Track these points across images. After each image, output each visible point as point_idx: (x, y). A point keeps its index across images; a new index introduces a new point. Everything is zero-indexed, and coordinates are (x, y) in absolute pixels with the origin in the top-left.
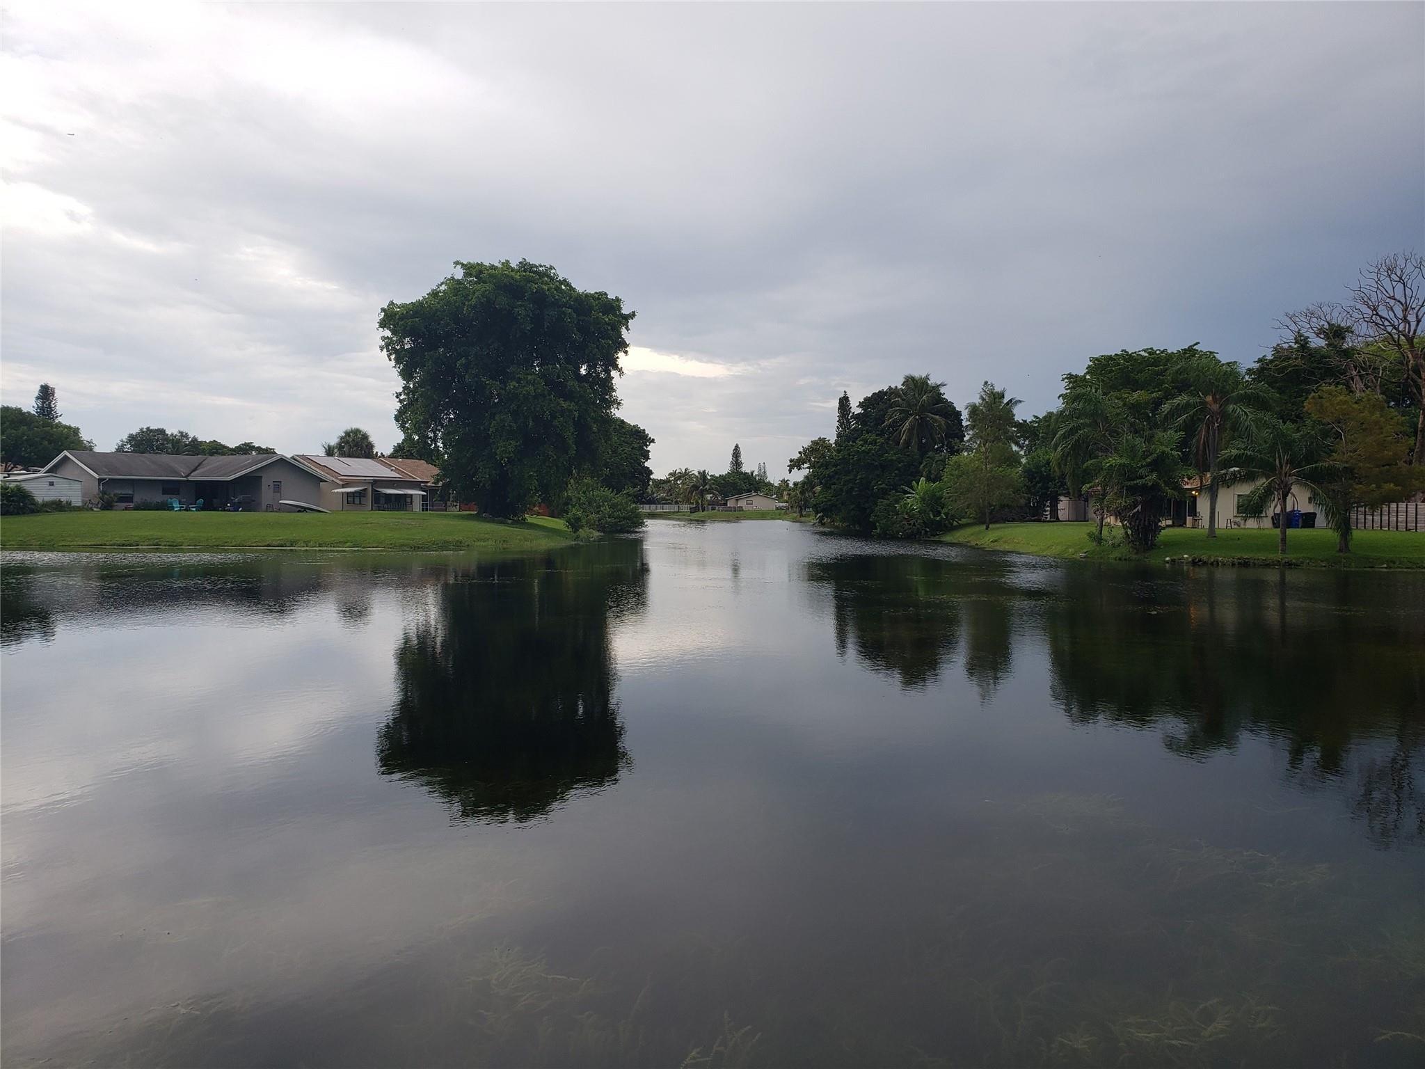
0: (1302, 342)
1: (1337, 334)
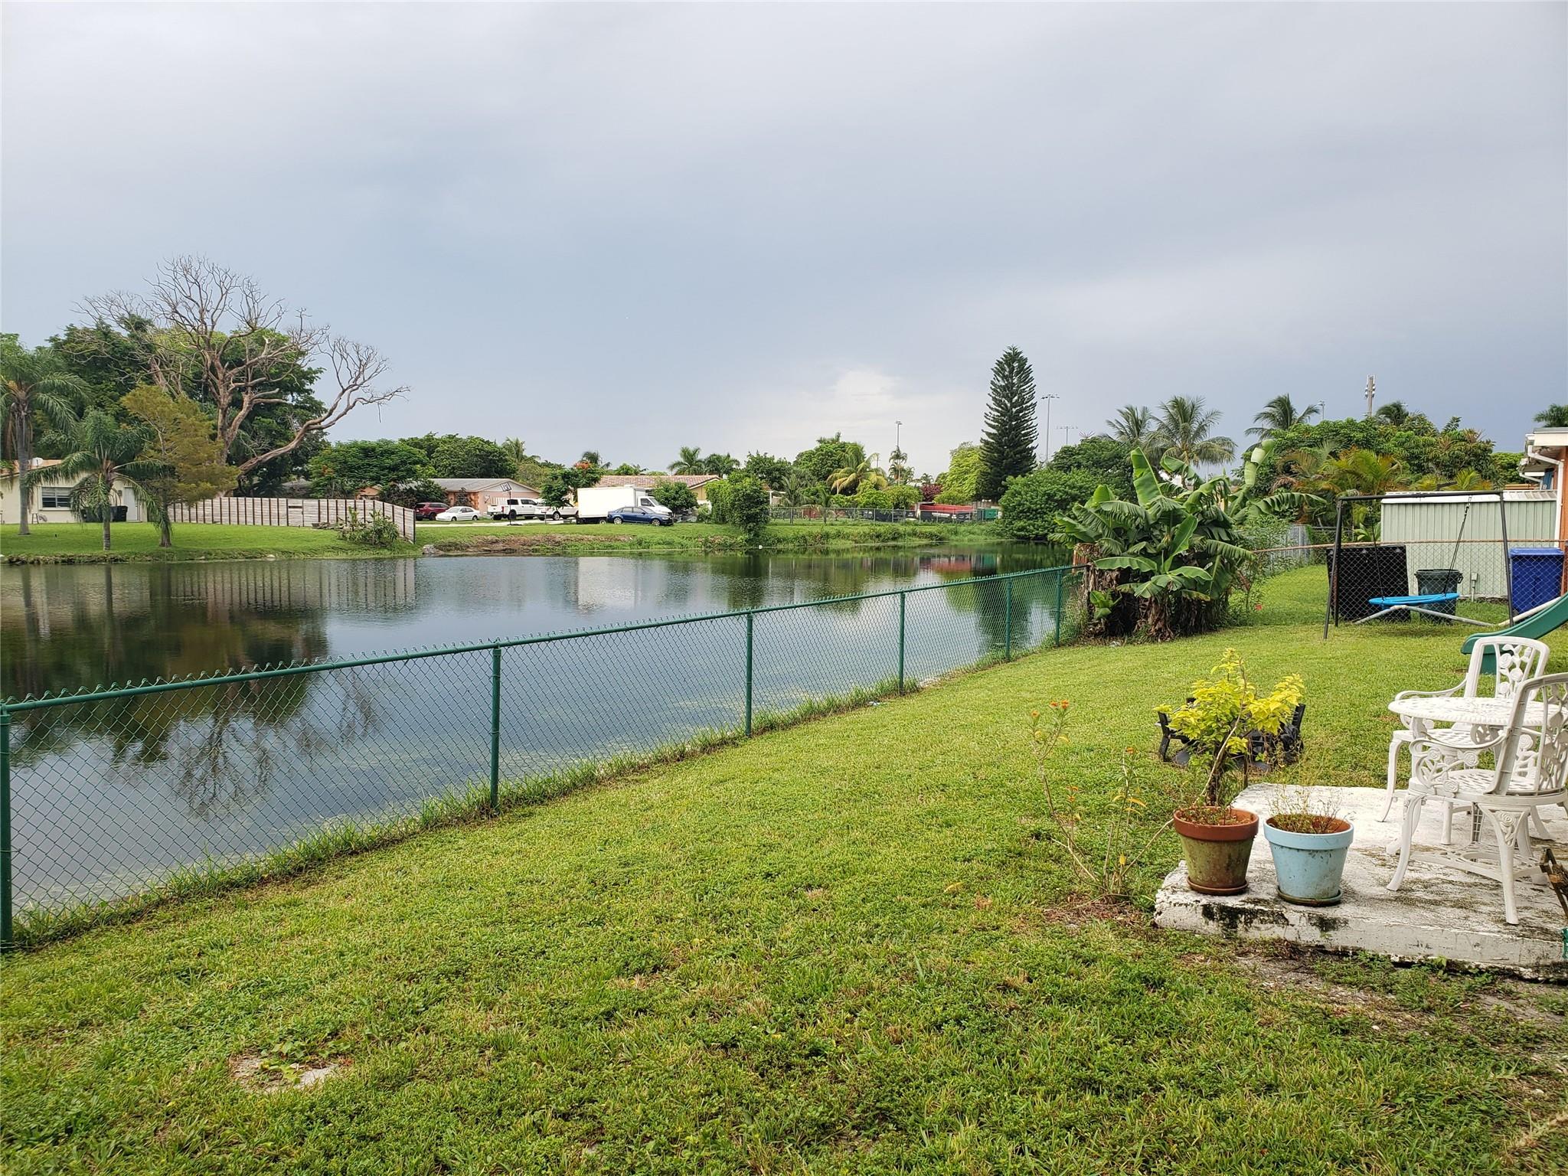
0: (106, 334)
1: (138, 325)
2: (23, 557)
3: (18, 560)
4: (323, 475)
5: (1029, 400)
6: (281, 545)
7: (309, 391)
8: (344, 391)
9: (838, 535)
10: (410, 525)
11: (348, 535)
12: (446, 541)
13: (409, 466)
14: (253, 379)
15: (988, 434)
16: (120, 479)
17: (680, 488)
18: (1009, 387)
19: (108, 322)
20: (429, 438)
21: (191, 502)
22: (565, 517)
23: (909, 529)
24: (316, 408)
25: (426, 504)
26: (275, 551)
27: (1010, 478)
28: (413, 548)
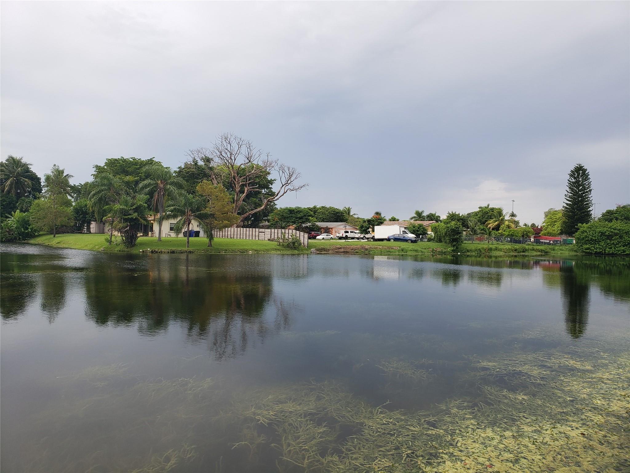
0: (196, 164)
1: (208, 160)
2: (156, 250)
3: (155, 251)
4: (274, 220)
5: (588, 188)
6: (255, 248)
7: (271, 188)
8: (283, 186)
9: (496, 249)
10: (306, 240)
11: (281, 244)
12: (320, 247)
13: (307, 217)
14: (249, 181)
15: (567, 204)
16: (194, 219)
17: (420, 226)
18: (578, 182)
19: (197, 159)
20: (315, 207)
21: (221, 229)
22: (368, 239)
23: (530, 247)
24: (273, 194)
25: (312, 232)
26: (252, 250)
27: (580, 224)
28: (307, 250)
